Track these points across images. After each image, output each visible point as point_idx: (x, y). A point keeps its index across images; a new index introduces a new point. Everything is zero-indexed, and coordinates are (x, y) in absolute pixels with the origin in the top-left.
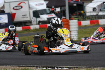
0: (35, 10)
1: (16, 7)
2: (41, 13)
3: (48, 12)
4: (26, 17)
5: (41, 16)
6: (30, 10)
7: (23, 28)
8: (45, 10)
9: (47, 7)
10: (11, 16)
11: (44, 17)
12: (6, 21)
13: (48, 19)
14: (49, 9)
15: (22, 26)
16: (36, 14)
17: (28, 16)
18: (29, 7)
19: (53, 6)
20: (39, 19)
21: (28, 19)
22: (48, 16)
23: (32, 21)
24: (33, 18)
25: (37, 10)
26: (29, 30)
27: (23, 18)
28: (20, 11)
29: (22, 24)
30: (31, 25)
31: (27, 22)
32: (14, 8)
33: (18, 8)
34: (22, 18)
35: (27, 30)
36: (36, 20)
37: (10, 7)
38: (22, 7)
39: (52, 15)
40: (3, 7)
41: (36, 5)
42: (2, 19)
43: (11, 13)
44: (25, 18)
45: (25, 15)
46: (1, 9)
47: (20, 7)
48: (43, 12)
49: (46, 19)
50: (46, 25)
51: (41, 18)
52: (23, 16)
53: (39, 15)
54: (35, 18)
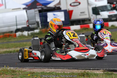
0: (94, 6)
1: (73, 3)
2: (101, 10)
3: (109, 8)
4: (85, 15)
5: (101, 13)
6: (89, 7)
7: (81, 27)
8: (106, 6)
9: (108, 3)
10: (68, 14)
11: (105, 15)
12: (63, 19)
13: (109, 16)
14: (111, 5)
15: (80, 24)
16: (96, 11)
17: (87, 13)
18: (88, 4)
19: (115, 2)
20: (99, 17)
21: (86, 17)
22: (109, 13)
23: (91, 18)
24: (92, 16)
25: (97, 6)
26: (88, 29)
27: (82, 15)
28: (78, 7)
29: (80, 22)
30: (90, 23)
31: (86, 19)
32: (71, 5)
33: (76, 4)
34: (80, 15)
35: (85, 29)
36: (95, 17)
37: (67, 3)
38: (80, 3)
39: (114, 12)
40: (59, 3)
41: (96, 1)
42: (58, 16)
43: (68, 10)
44: (83, 15)
45: (83, 13)
46: (57, 6)
47: (78, 4)
48: (104, 9)
49: (106, 17)
50: (107, 23)
51: (101, 16)
52: (81, 13)
53: (99, 12)
54: (94, 15)
